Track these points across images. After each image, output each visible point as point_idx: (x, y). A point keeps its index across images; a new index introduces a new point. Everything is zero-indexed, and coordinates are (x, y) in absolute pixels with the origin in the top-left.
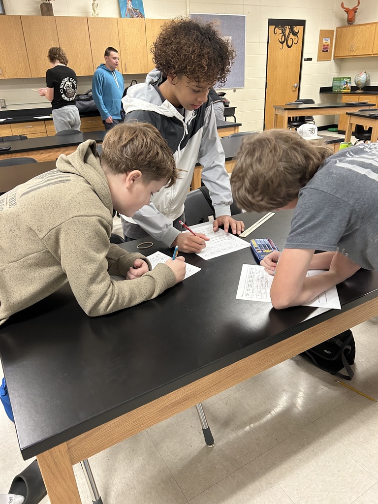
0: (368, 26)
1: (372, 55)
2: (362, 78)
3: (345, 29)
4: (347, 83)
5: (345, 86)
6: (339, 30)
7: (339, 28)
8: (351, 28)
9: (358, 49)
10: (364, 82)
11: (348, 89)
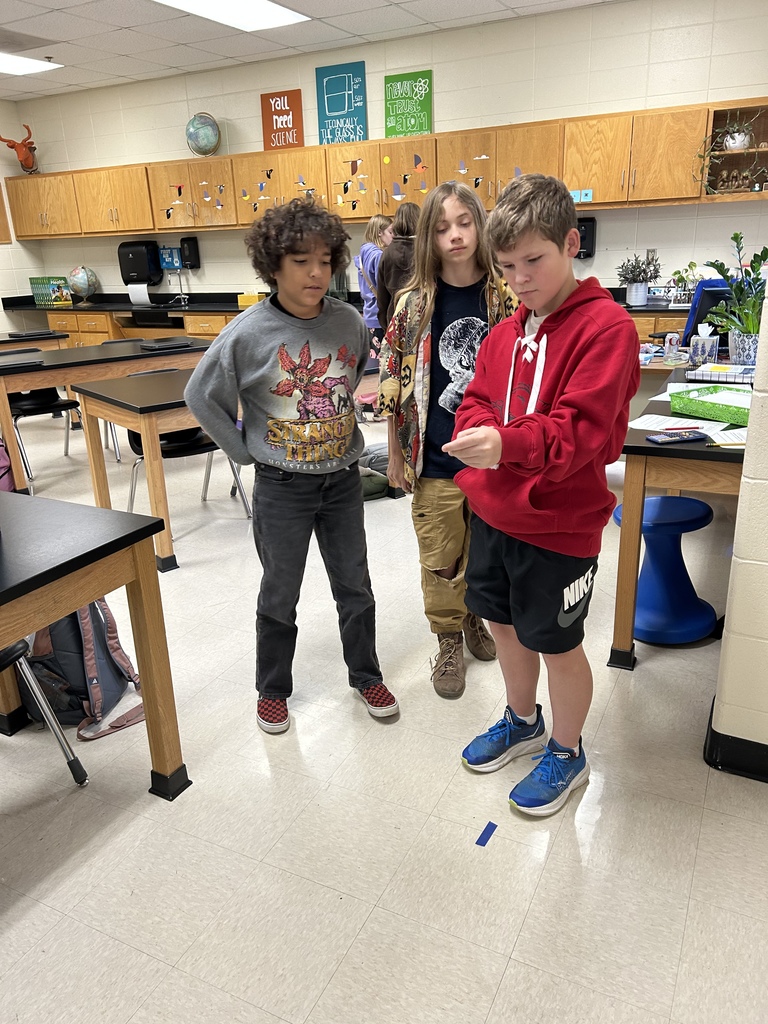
0: (59, 177)
1: (83, 236)
2: (80, 278)
3: (19, 181)
4: (59, 287)
5: (58, 294)
6: (9, 182)
7: (10, 179)
8: (31, 181)
9: (54, 223)
10: (86, 287)
11: (66, 300)
